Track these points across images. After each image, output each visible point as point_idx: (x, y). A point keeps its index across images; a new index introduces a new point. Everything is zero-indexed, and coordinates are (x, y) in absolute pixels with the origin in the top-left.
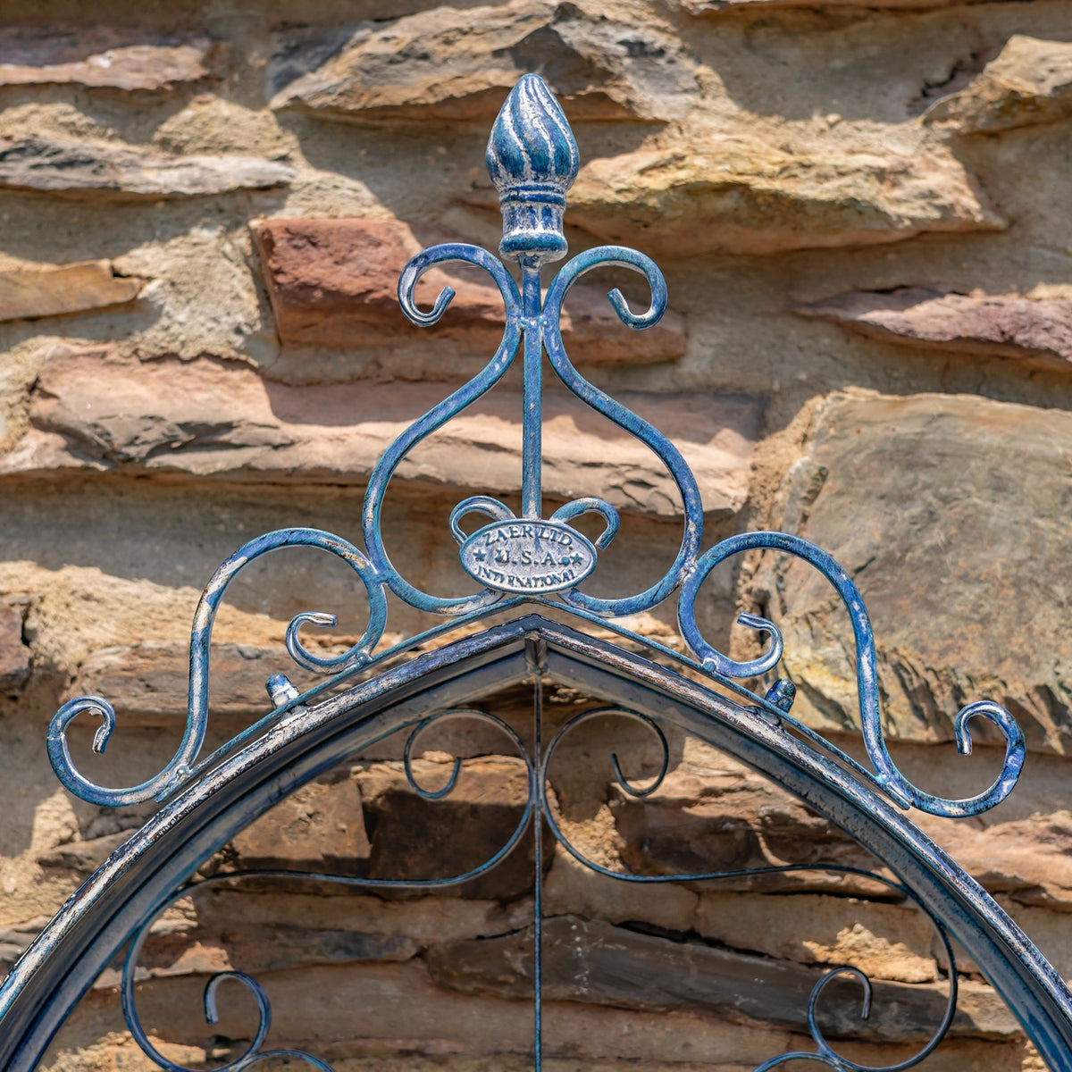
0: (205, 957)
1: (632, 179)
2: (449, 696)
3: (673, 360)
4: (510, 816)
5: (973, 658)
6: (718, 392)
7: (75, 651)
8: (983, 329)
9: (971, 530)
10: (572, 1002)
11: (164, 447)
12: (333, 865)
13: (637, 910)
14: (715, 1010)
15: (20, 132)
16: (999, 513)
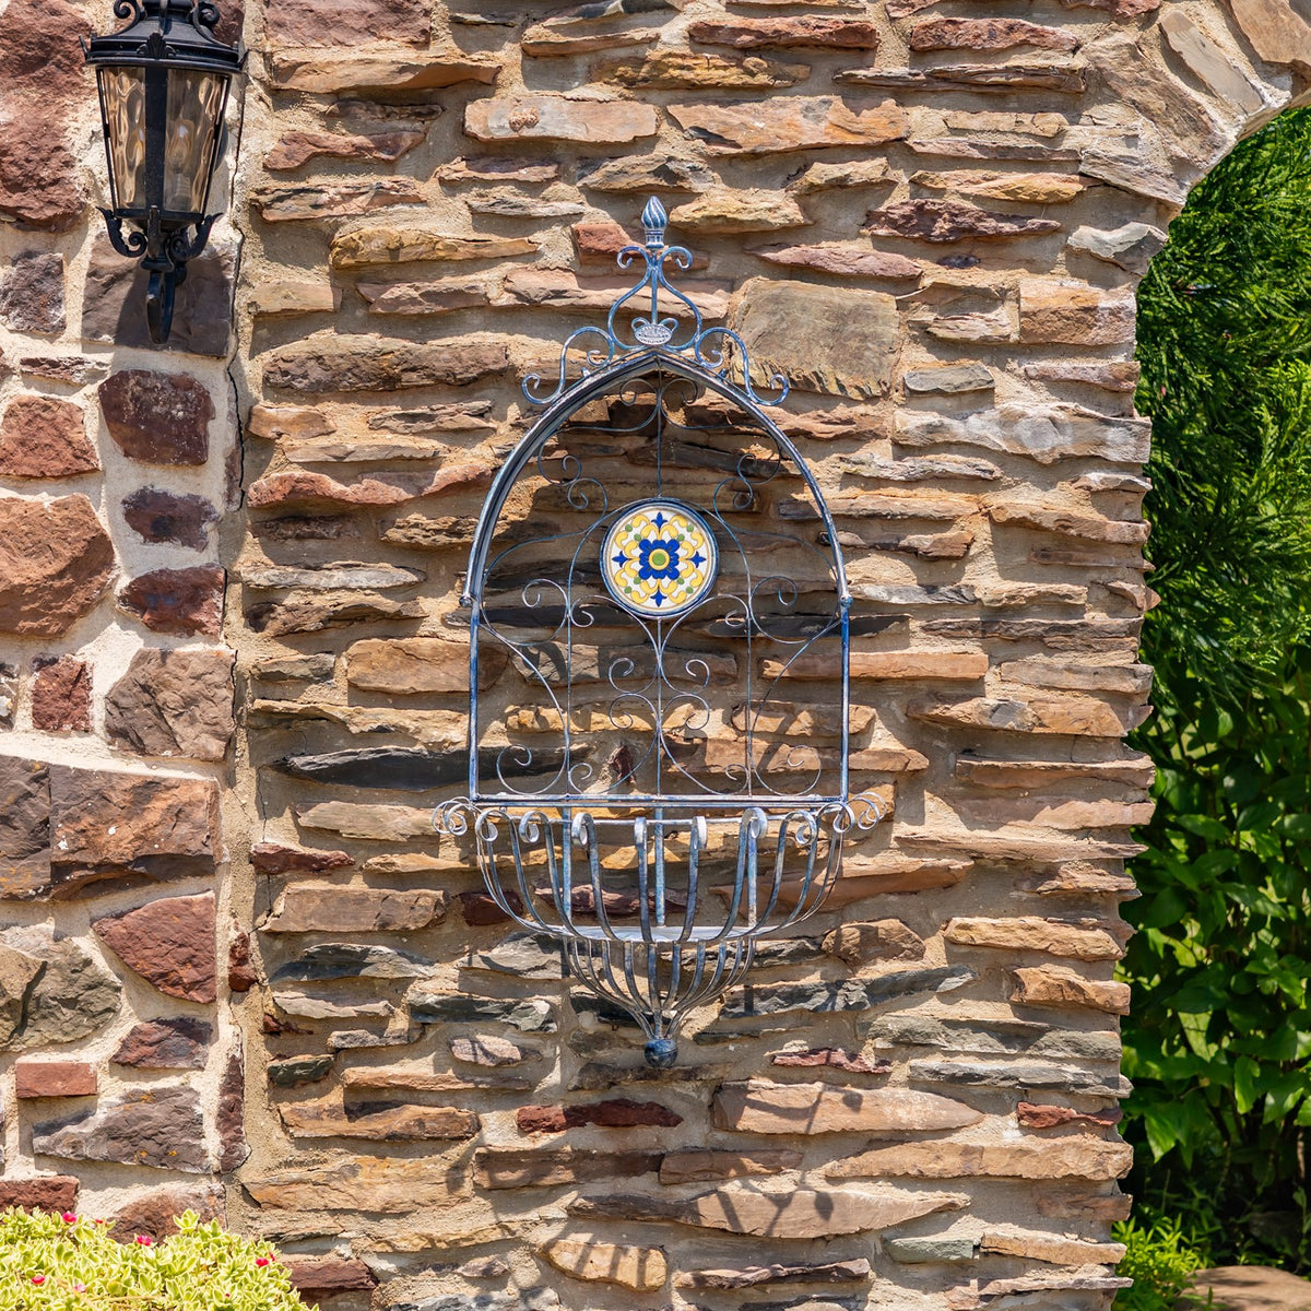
0: (559, 454)
1: (690, 214)
2: (633, 375)
3: (705, 268)
4: (650, 408)
5: (794, 363)
6: (718, 279)
7: (521, 361)
8: (799, 260)
9: (795, 323)
10: (670, 467)
11: (546, 298)
12: (599, 423)
13: (690, 439)
14: (713, 469)
15: (498, 196)
16: (804, 318)
